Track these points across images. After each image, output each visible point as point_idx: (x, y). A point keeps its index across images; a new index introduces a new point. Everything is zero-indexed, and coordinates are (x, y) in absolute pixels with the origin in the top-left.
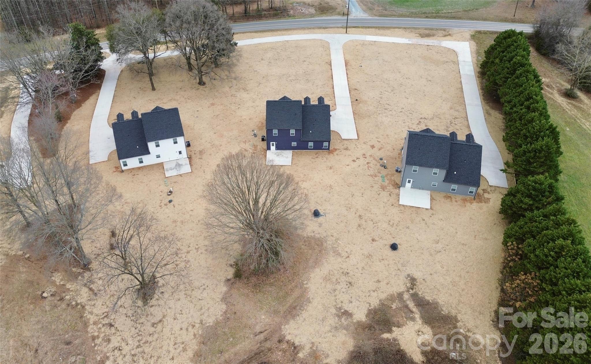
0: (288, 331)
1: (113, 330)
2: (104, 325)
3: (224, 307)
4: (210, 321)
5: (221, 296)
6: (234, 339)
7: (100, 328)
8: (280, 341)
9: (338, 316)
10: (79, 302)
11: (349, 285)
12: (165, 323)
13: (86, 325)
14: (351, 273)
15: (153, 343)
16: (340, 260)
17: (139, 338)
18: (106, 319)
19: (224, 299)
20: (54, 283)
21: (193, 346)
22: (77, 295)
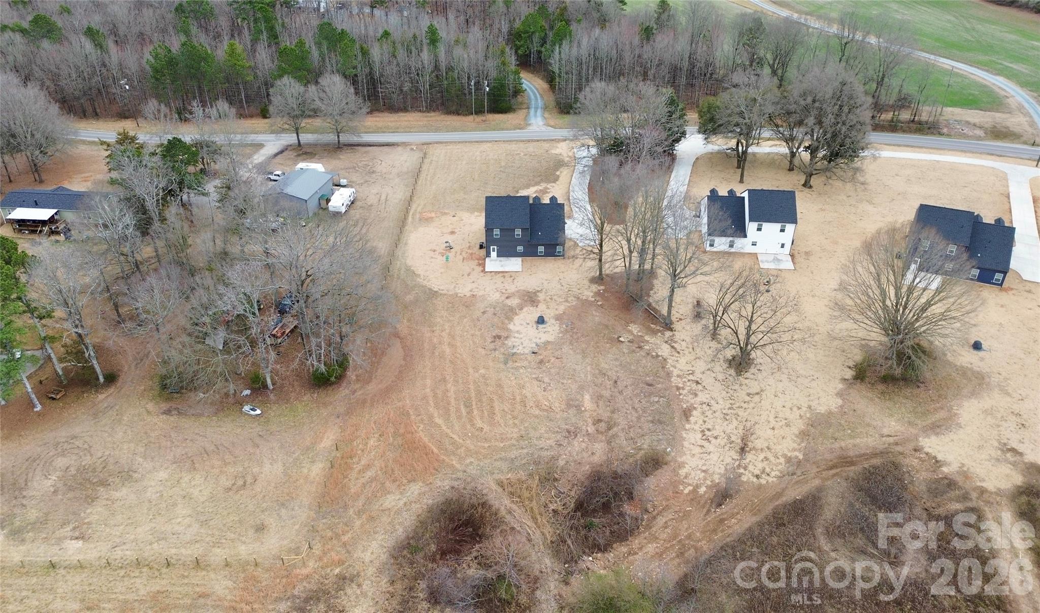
0: (928, 444)
1: (700, 387)
2: (689, 381)
3: (840, 402)
4: (822, 409)
5: (835, 391)
6: (852, 431)
7: (685, 382)
8: (915, 450)
9: (1002, 450)
10: (659, 354)
11: (1021, 426)
12: (764, 396)
13: (669, 375)
14: (1025, 416)
15: (749, 411)
16: (1009, 399)
17: (731, 402)
18: (691, 376)
19: (839, 394)
20: (630, 332)
21: (799, 425)
22: (657, 348)
